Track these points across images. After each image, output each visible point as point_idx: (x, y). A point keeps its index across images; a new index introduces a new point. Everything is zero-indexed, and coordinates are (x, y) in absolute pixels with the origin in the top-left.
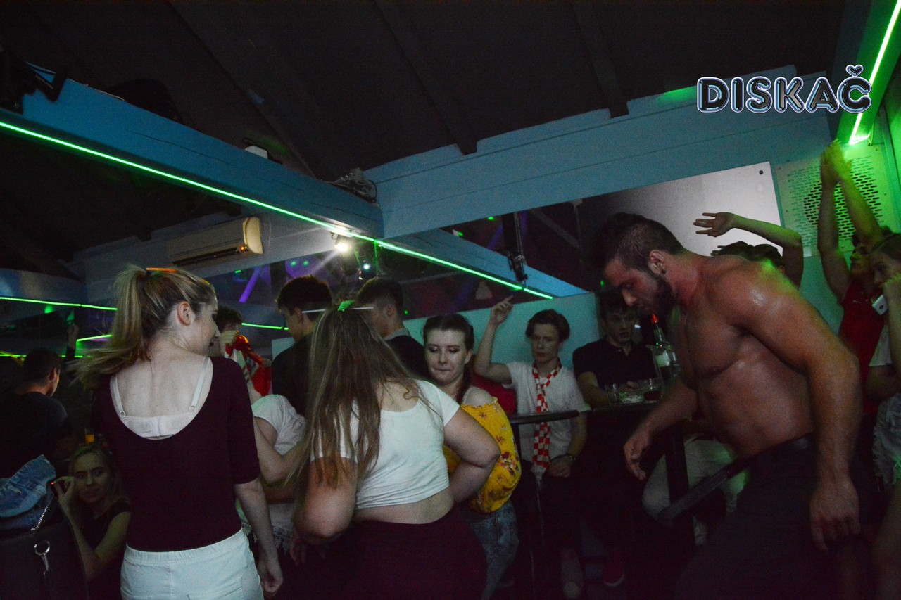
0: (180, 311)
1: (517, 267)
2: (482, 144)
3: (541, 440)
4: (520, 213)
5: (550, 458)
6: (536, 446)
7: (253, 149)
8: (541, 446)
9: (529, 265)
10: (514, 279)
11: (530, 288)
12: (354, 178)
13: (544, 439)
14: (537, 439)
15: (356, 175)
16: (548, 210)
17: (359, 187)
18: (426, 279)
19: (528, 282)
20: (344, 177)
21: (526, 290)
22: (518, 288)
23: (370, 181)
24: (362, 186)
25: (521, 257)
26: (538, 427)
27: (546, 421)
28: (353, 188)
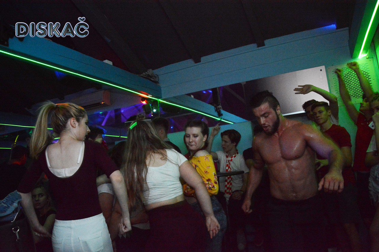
0: (71, 122)
1: (218, 110)
2: (203, 59)
3: (228, 183)
4: (220, 88)
5: (232, 191)
6: (226, 186)
7: (106, 61)
8: (228, 186)
9: (224, 109)
10: (217, 116)
11: (224, 119)
12: (149, 73)
13: (230, 183)
14: (226, 183)
15: (150, 72)
16: (231, 86)
17: (151, 77)
18: (180, 115)
19: (223, 117)
20: (145, 73)
21: (222, 120)
22: (219, 119)
23: (156, 74)
24: (153, 77)
25: (220, 106)
26: (227, 178)
27: (230, 175)
28: (149, 77)
